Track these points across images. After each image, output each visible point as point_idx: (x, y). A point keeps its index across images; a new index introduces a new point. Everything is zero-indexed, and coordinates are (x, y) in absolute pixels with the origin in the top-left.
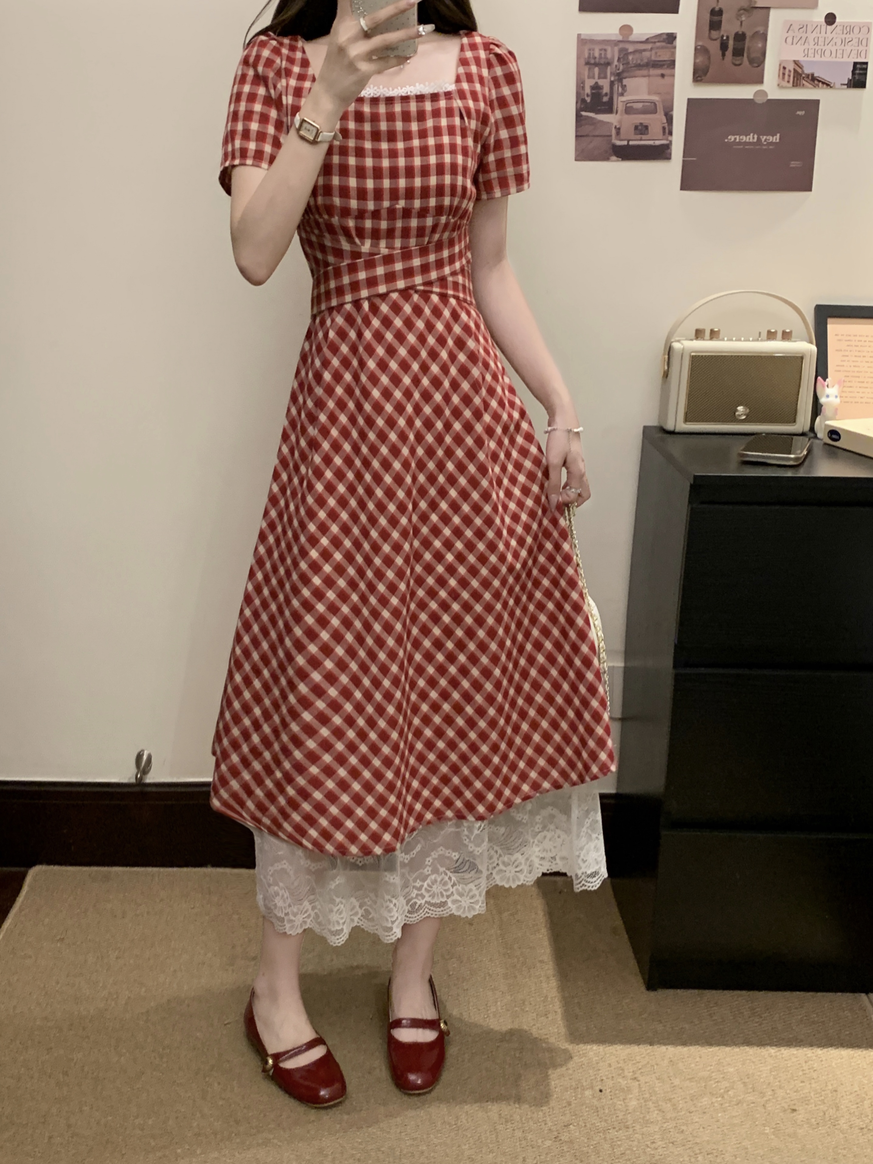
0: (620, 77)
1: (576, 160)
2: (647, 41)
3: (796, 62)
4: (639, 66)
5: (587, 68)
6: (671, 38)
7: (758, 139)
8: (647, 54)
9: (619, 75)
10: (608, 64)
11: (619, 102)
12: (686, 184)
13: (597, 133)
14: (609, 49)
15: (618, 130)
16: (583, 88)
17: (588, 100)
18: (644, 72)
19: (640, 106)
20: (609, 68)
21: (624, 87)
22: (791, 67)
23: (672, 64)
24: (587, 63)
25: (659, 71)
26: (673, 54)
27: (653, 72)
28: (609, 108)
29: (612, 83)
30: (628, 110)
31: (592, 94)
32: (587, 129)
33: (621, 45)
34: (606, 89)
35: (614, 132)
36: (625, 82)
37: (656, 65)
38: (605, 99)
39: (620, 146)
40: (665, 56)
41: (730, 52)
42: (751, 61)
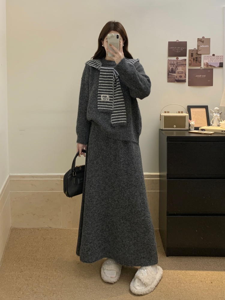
1: (168, 82)
2: (181, 60)
3: (207, 63)
4: (180, 65)
6: (185, 60)
7: (202, 76)
8: (181, 63)
9: (176, 66)
10: (174, 64)
11: (177, 71)
12: (189, 85)
14: (175, 62)
16: (169, 69)
17: (170, 71)
19: (180, 72)
21: (177, 69)
23: (186, 65)
24: (170, 64)
26: (186, 63)
28: (175, 73)
29: (175, 68)
30: (178, 73)
31: (172, 70)
32: (170, 76)
33: (177, 61)
35: (176, 77)
37: (183, 65)
38: (174, 71)
39: (177, 80)
40: (184, 63)
41: (195, 61)
42: (199, 62)
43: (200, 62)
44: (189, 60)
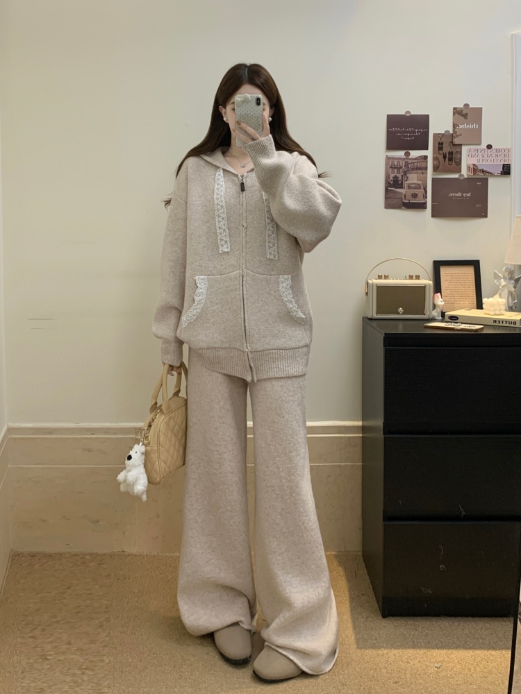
0: (405, 173)
1: (385, 208)
2: (416, 159)
3: (474, 165)
4: (413, 169)
5: (391, 169)
6: (426, 157)
7: (462, 195)
8: (416, 164)
10: (401, 168)
11: (406, 184)
12: (432, 217)
13: (397, 196)
14: (401, 161)
15: (405, 196)
16: (389, 178)
17: (392, 182)
18: (416, 172)
19: (414, 185)
20: (401, 170)
21: (407, 178)
22: (472, 167)
23: (426, 168)
24: (391, 167)
25: (421, 171)
26: (427, 164)
27: (418, 171)
28: (401, 186)
29: (402, 176)
30: (409, 187)
31: (393, 180)
32: (391, 195)
33: (406, 160)
34: (400, 178)
35: (403, 197)
36: (408, 175)
37: (420, 168)
38: (400, 182)
39: (406, 203)
40: (423, 165)
41: (447, 159)
42: (456, 163)
43: (459, 163)
44: (435, 159)
